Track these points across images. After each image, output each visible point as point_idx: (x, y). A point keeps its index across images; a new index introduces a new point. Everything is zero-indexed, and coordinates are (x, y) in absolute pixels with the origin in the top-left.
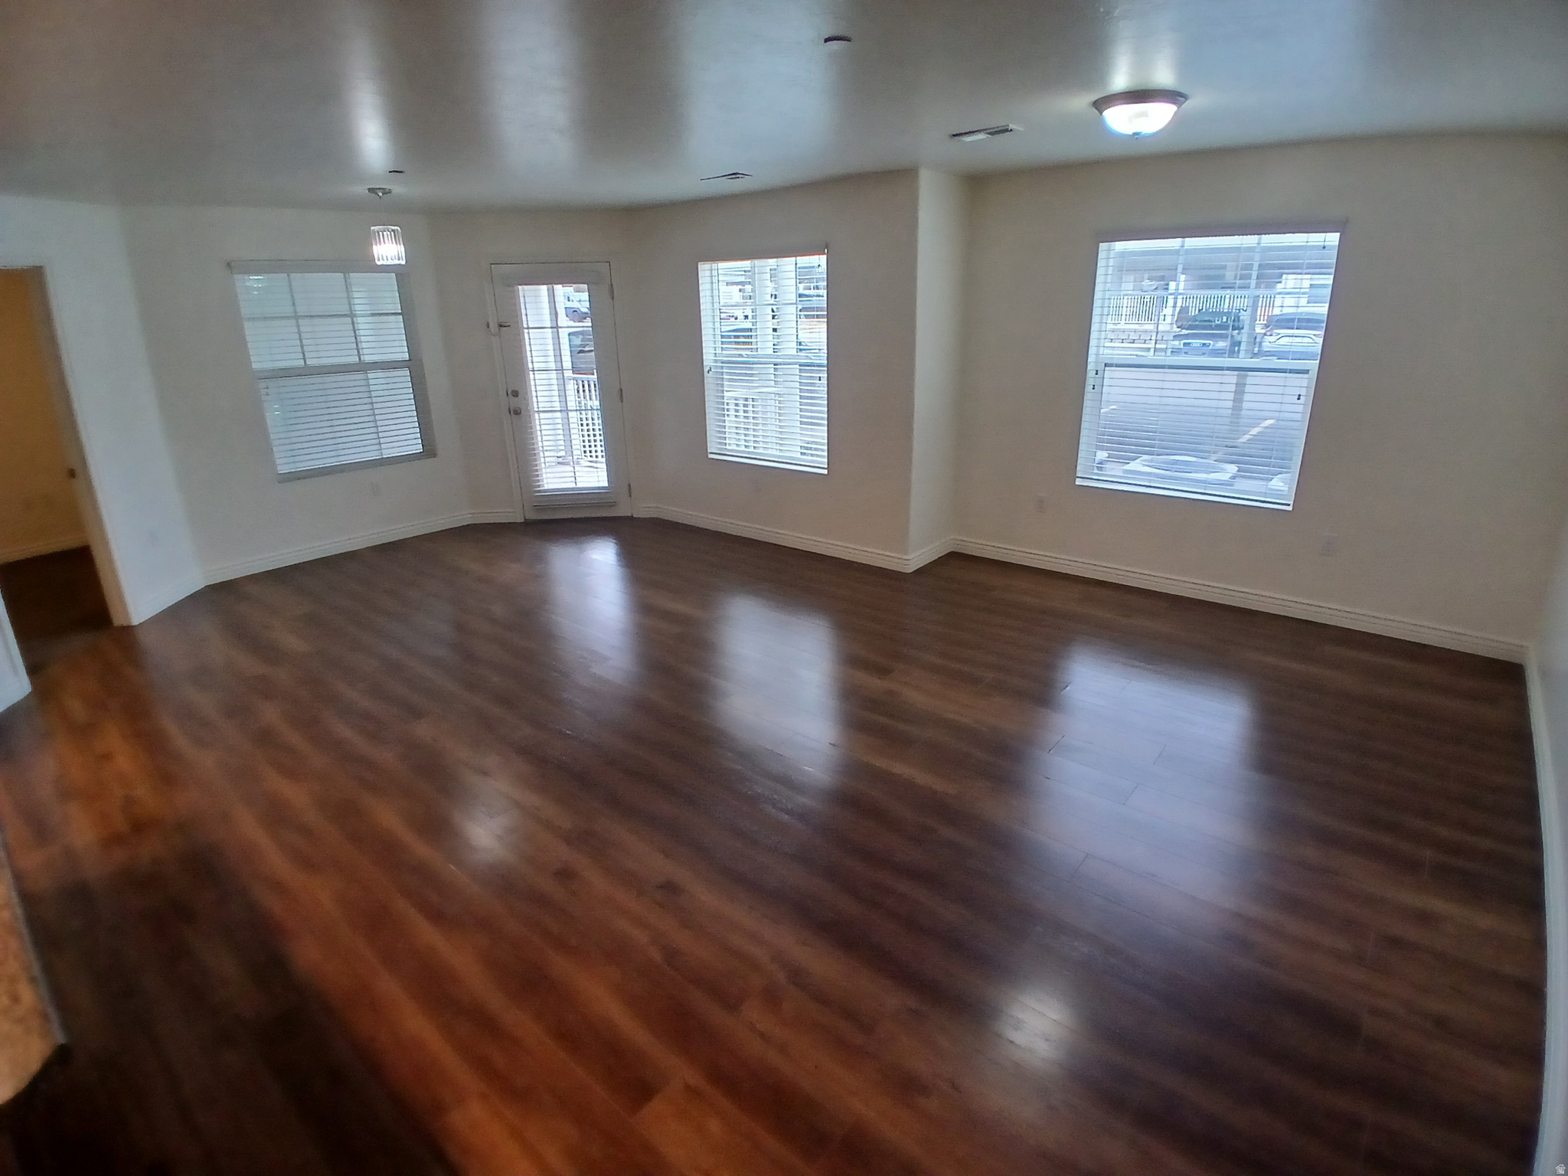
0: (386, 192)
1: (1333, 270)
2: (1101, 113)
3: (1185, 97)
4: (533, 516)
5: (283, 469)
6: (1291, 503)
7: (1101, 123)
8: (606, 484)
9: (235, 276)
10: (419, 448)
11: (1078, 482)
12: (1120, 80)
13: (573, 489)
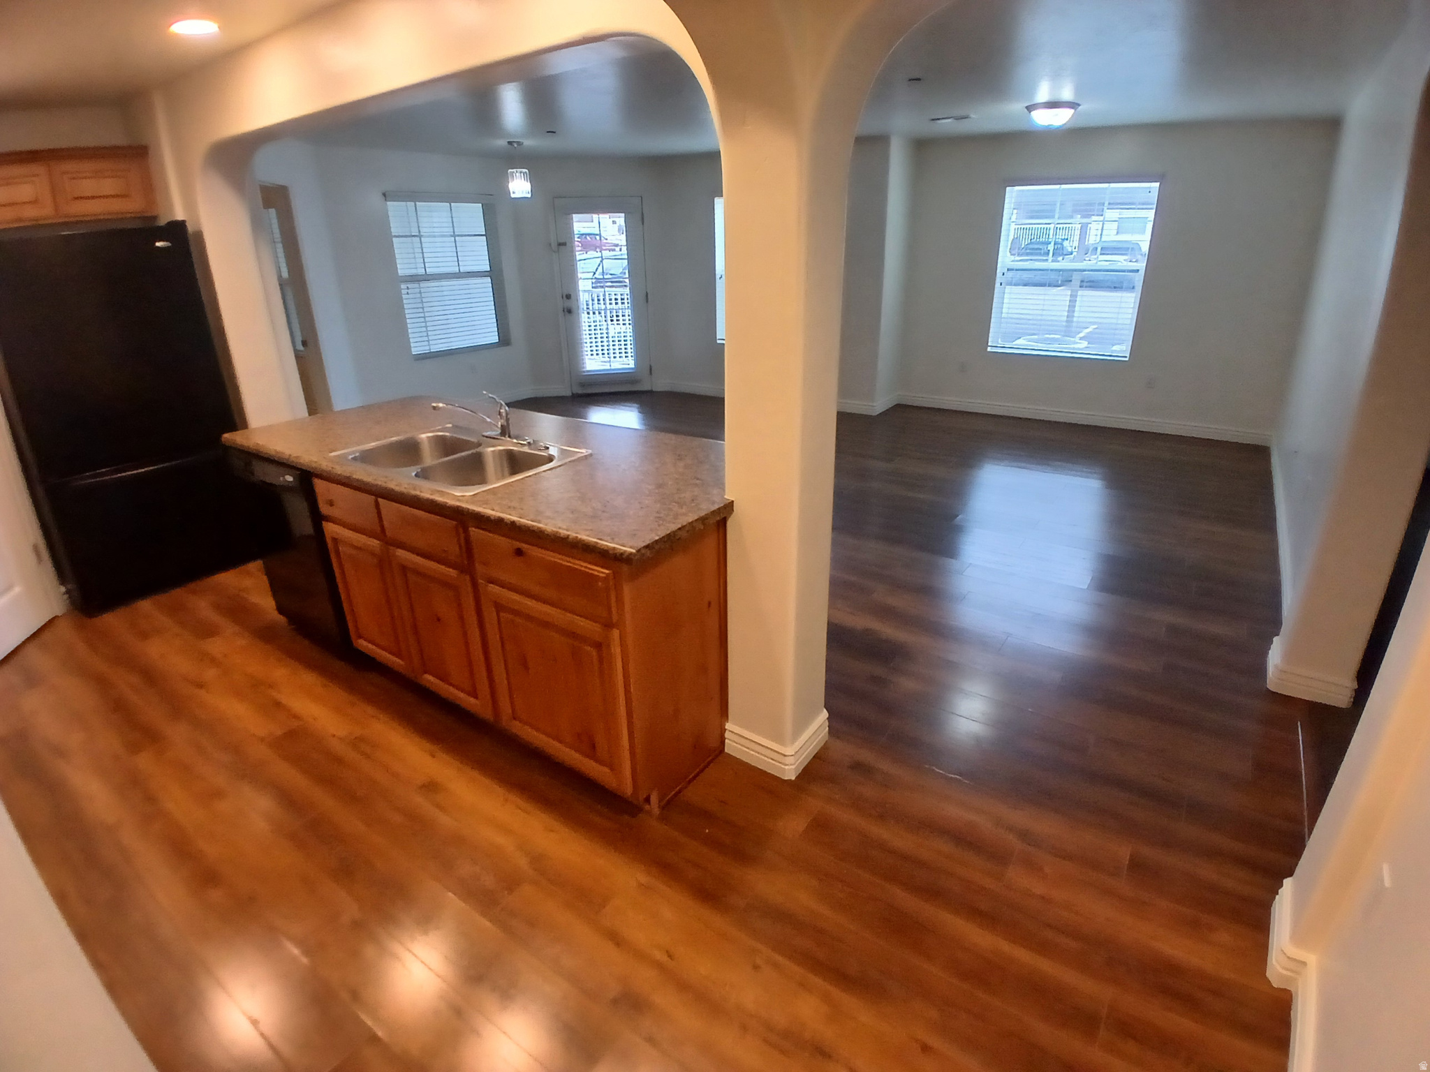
0: (518, 143)
1: (1155, 206)
2: (1030, 112)
3: (1079, 105)
4: (580, 391)
5: (415, 350)
6: (1128, 356)
7: (1030, 120)
8: (633, 366)
9: (388, 203)
10: (495, 340)
11: (989, 349)
12: (1043, 94)
13: (608, 370)
